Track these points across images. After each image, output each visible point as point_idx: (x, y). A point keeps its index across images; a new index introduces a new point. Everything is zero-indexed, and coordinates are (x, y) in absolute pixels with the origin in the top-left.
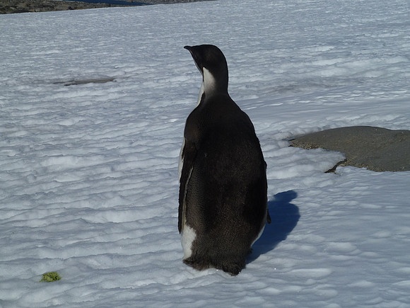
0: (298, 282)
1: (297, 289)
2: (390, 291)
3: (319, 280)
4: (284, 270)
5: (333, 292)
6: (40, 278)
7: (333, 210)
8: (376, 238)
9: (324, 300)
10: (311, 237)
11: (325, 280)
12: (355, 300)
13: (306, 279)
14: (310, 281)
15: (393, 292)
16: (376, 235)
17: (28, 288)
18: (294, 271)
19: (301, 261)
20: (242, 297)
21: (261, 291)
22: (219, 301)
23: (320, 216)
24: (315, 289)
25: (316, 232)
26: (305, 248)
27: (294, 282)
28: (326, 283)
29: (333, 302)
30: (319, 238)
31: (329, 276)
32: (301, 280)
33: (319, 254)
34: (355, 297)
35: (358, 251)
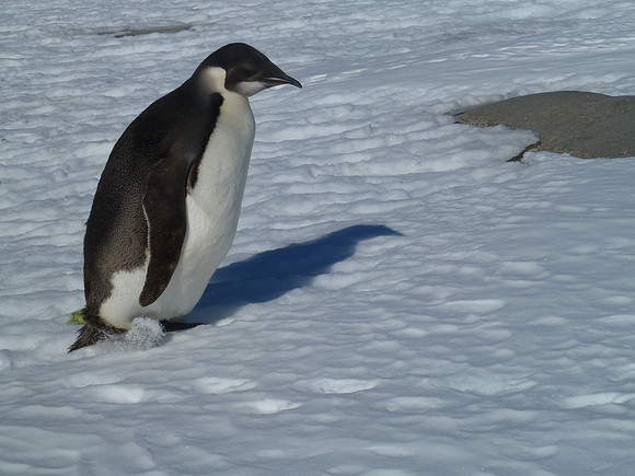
0: (453, 320)
1: (451, 329)
2: (590, 330)
3: (485, 316)
4: (435, 302)
5: (505, 333)
6: (68, 319)
7: (513, 215)
8: (576, 254)
9: (489, 345)
10: (478, 255)
11: (494, 316)
12: (537, 344)
13: (465, 315)
14: (471, 318)
15: (594, 331)
16: (576, 250)
17: (48, 332)
18: (450, 303)
19: (460, 290)
20: (367, 342)
21: (398, 333)
22: (333, 348)
23: (493, 225)
24: (477, 329)
25: (486, 247)
26: (467, 270)
27: (447, 320)
28: (495, 320)
29: (504, 347)
30: (490, 256)
31: (500, 310)
32: (458, 317)
33: (487, 279)
34: (537, 339)
35: (546, 274)
